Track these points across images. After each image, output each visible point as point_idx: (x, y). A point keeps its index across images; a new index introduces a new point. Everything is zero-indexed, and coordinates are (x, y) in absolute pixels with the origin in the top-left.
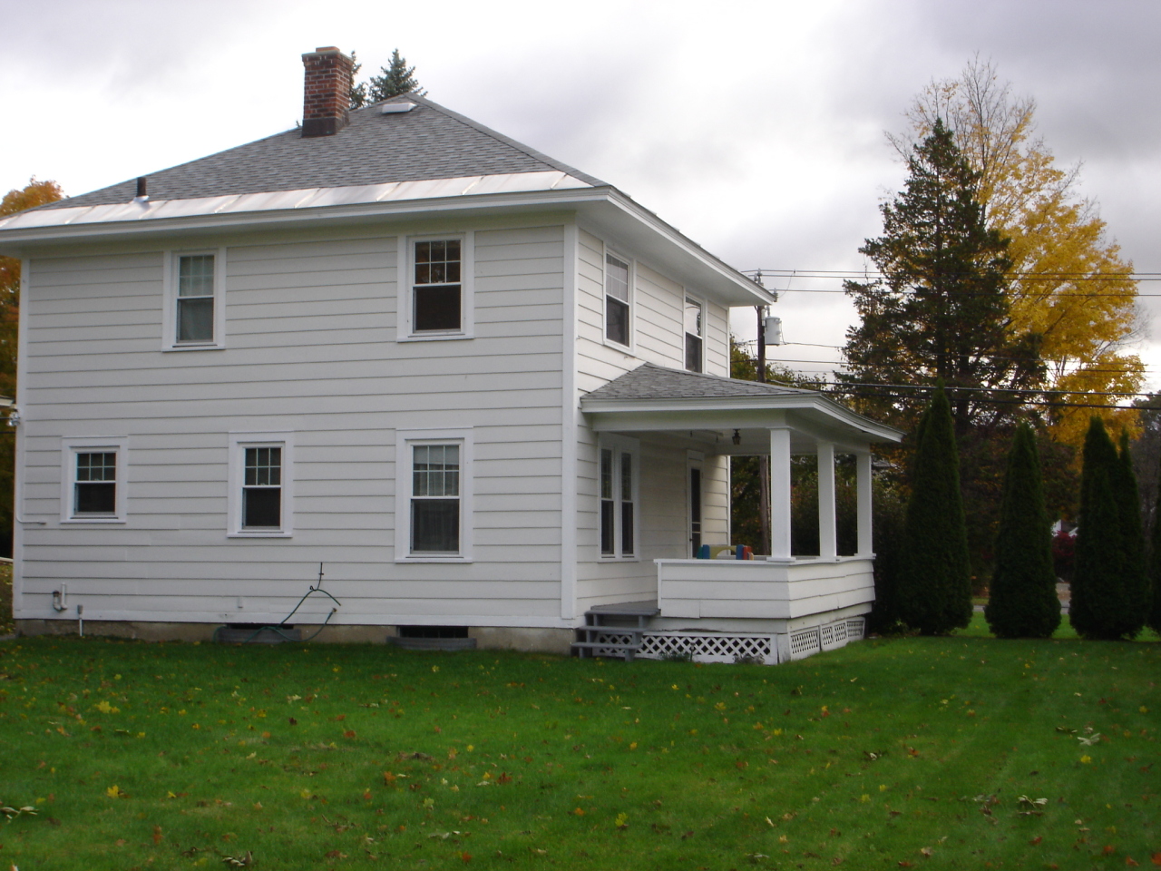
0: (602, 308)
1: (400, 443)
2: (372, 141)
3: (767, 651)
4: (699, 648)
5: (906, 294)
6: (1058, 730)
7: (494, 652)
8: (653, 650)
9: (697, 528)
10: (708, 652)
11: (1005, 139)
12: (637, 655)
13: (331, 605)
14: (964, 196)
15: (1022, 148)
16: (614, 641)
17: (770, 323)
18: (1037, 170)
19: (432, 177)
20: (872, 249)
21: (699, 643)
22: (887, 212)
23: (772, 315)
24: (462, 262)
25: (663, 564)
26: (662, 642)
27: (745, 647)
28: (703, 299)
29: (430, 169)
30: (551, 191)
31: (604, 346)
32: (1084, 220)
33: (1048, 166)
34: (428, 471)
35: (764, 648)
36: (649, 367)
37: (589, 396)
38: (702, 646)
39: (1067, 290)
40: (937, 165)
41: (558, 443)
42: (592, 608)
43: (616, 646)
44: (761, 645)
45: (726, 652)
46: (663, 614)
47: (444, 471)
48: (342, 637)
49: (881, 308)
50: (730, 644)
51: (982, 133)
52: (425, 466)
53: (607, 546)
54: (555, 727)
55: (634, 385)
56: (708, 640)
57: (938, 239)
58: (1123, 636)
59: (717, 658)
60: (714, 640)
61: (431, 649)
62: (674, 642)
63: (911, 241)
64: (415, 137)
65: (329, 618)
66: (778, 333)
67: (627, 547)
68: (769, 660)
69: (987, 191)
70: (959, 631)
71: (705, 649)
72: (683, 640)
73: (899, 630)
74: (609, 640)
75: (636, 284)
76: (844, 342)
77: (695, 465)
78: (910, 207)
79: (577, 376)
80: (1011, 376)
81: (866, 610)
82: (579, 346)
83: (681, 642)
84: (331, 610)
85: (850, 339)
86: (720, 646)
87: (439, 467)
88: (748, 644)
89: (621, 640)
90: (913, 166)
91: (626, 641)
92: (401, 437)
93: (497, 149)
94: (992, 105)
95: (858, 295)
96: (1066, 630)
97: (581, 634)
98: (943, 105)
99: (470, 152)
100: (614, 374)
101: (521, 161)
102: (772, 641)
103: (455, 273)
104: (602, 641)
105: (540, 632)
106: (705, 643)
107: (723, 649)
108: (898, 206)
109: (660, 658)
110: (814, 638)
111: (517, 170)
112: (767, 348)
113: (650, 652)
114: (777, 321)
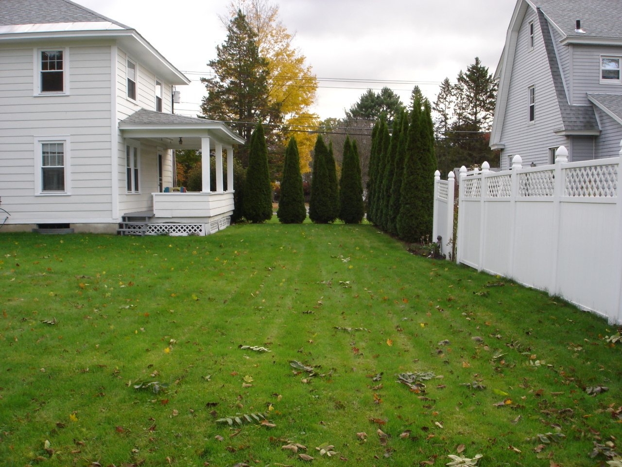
0: (126, 83)
1: (36, 142)
2: (17, 5)
3: (201, 230)
4: (171, 230)
5: (226, 84)
6: (332, 257)
7: (83, 234)
8: (151, 232)
9: (161, 180)
10: (175, 231)
11: (267, 20)
12: (146, 234)
13: (6, 215)
14: (251, 43)
15: (273, 24)
16: (134, 228)
17: (176, 93)
18: (280, 34)
19: (49, 22)
20: (212, 64)
21: (171, 228)
22: (218, 49)
23: (177, 90)
24: (63, 60)
25: (156, 195)
26: (156, 228)
27: (191, 229)
28: (162, 81)
29: (47, 19)
30: (107, 30)
31: (127, 100)
32: (297, 56)
33: (285, 32)
34: (49, 155)
35: (199, 229)
36: (143, 110)
37: (122, 122)
38: (173, 229)
39: (291, 84)
40: (240, 30)
41: (109, 143)
42: (124, 214)
43: (135, 230)
44: (198, 228)
45: (183, 231)
46: (156, 216)
47: (57, 155)
48: (12, 229)
49: (216, 89)
50: (185, 228)
51: (258, 17)
52: (48, 153)
53: (129, 188)
54: (133, 263)
55: (140, 118)
56: (175, 227)
57: (240, 60)
58: (329, 222)
59: (179, 234)
60: (178, 227)
61: (54, 234)
62: (161, 228)
63: (228, 61)
64: (37, 4)
65: (5, 221)
66: (179, 98)
67: (137, 189)
68: (202, 234)
69: (259, 42)
70: (267, 221)
71: (174, 230)
72: (165, 227)
73: (243, 221)
74: (132, 228)
75: (138, 73)
76: (201, 103)
77: (160, 153)
78: (228, 46)
79: (117, 113)
80: (268, 119)
81: (231, 213)
82: (118, 100)
83: (164, 228)
84: (5, 218)
85: (203, 102)
86: (181, 229)
87: (54, 153)
88: (193, 228)
89: (137, 227)
90: (230, 29)
91: (140, 228)
92: (36, 140)
93: (77, 11)
94: (262, 6)
95: (207, 83)
96: (308, 220)
97: (121, 226)
98: (242, 4)
99: (65, 12)
100: (131, 113)
101: (90, 17)
102: (202, 226)
103: (60, 66)
104: (129, 228)
105: (103, 225)
106: (174, 228)
107: (182, 230)
108: (224, 46)
109: (155, 234)
110: (216, 225)
111: (89, 20)
112: (174, 104)
113: (150, 232)
114: (179, 93)
